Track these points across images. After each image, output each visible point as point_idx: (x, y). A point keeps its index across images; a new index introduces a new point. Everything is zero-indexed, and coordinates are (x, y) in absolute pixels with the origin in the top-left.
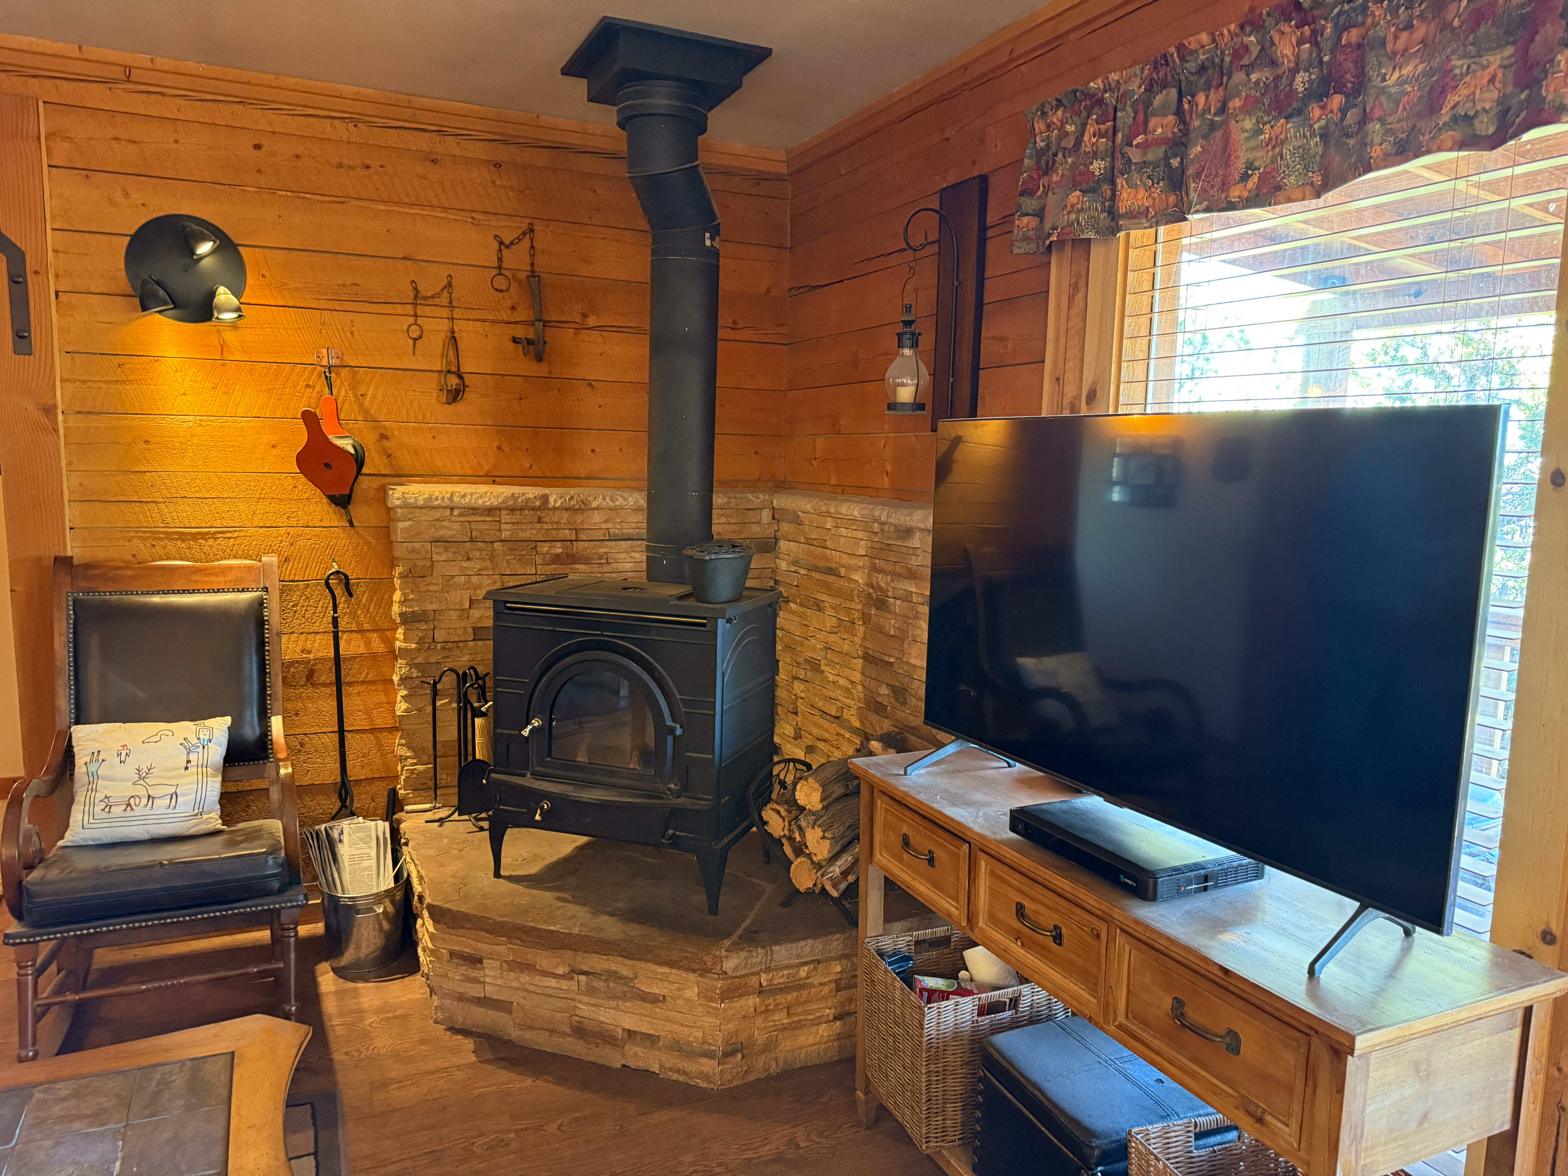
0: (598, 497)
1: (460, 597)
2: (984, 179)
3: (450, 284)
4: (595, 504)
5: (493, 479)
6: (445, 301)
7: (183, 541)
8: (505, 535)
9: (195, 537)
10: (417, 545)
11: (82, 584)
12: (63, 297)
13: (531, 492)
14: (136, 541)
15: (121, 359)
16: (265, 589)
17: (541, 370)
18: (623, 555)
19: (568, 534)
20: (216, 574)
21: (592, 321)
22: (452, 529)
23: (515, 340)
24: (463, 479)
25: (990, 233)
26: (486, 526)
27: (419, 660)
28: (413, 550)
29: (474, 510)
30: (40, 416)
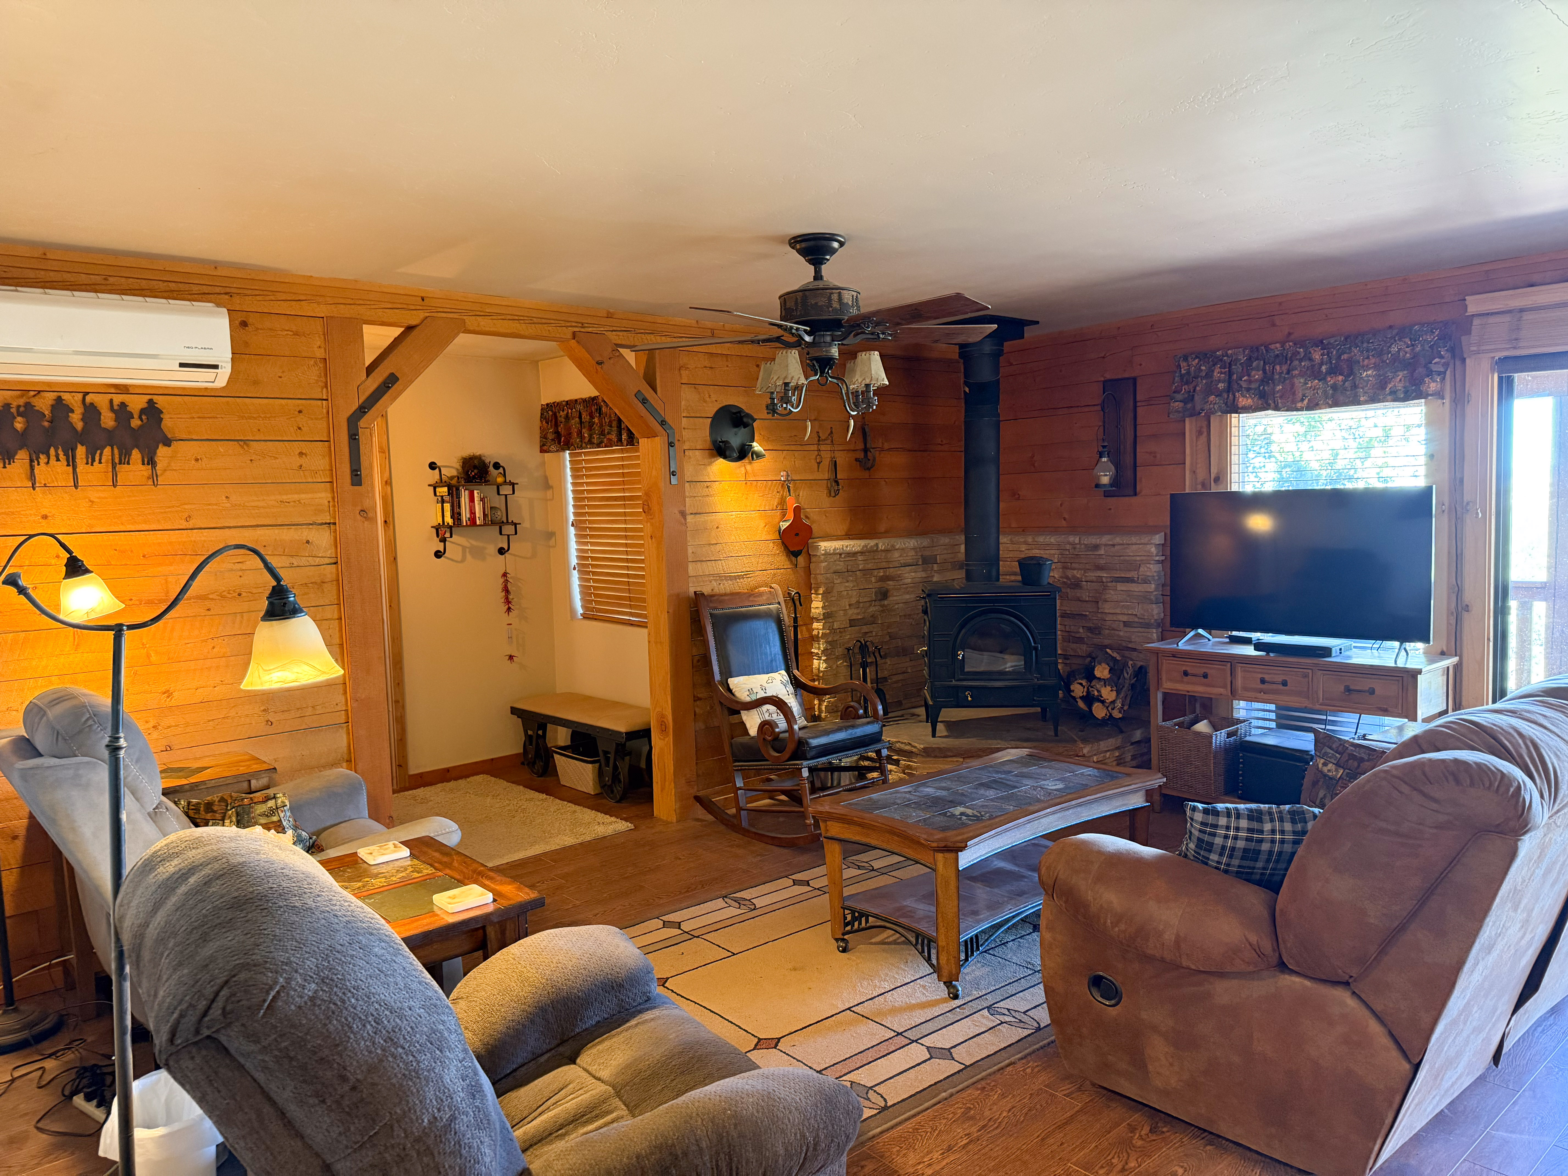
0: (899, 543)
1: (845, 603)
2: (1134, 380)
3: (831, 432)
4: (897, 547)
5: (848, 536)
6: (829, 442)
7: (731, 580)
8: (861, 567)
9: (735, 578)
10: (828, 575)
11: (711, 605)
12: (687, 453)
13: (872, 543)
14: (713, 582)
15: (709, 484)
16: (779, 603)
17: (866, 474)
18: (907, 575)
19: (884, 565)
20: (758, 596)
21: (886, 446)
22: (841, 566)
23: (857, 460)
24: (838, 538)
25: (1138, 404)
26: (851, 563)
27: (830, 639)
28: (827, 579)
29: (849, 554)
30: (678, 516)
